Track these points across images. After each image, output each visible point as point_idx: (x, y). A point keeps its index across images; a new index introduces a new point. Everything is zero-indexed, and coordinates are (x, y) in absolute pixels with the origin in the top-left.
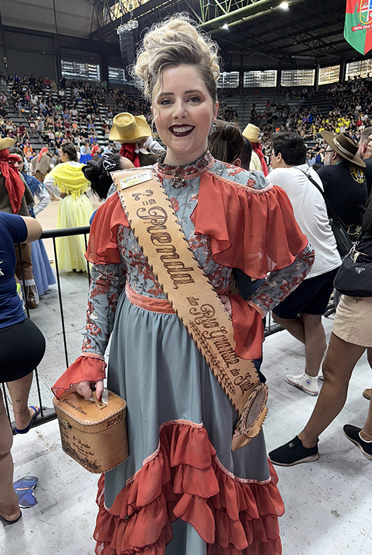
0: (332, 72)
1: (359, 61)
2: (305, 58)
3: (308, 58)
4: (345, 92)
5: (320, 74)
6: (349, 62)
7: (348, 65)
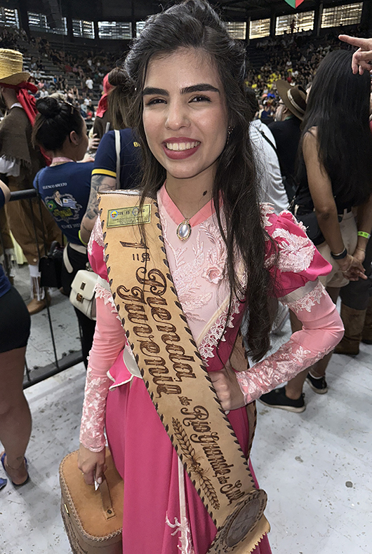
0: (263, 25)
1: (288, 14)
2: (235, 9)
3: (239, 9)
4: (276, 47)
5: (251, 27)
6: (279, 16)
7: (278, 18)
